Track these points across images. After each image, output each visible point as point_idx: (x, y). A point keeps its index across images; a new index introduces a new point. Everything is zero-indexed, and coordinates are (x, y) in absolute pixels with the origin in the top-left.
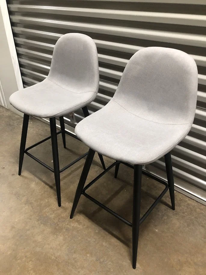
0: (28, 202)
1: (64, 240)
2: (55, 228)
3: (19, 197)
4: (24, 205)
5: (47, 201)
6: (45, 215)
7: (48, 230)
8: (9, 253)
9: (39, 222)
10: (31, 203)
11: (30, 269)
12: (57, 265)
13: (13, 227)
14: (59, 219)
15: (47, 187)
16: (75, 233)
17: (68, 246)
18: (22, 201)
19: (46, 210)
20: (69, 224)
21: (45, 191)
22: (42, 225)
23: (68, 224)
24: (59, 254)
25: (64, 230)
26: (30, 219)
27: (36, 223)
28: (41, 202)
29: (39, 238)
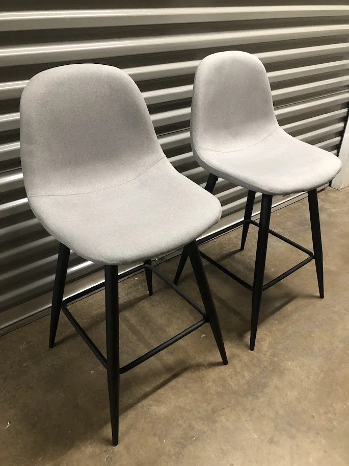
0: (210, 418)
1: (293, 361)
2: (272, 371)
3: (193, 437)
4: (218, 425)
5: (210, 384)
6: (245, 387)
7: (275, 381)
8: (323, 441)
9: (259, 395)
10: (214, 411)
11: (344, 406)
12: (333, 371)
13: (271, 441)
14: (254, 365)
15: (173, 383)
16: (280, 347)
17: (303, 357)
18: (206, 429)
19: (232, 384)
20: (264, 352)
21: (186, 387)
22: (266, 390)
23: (265, 355)
24: (316, 368)
25: (276, 359)
26: (253, 410)
27: (262, 399)
28: (213, 392)
29: (292, 395)
